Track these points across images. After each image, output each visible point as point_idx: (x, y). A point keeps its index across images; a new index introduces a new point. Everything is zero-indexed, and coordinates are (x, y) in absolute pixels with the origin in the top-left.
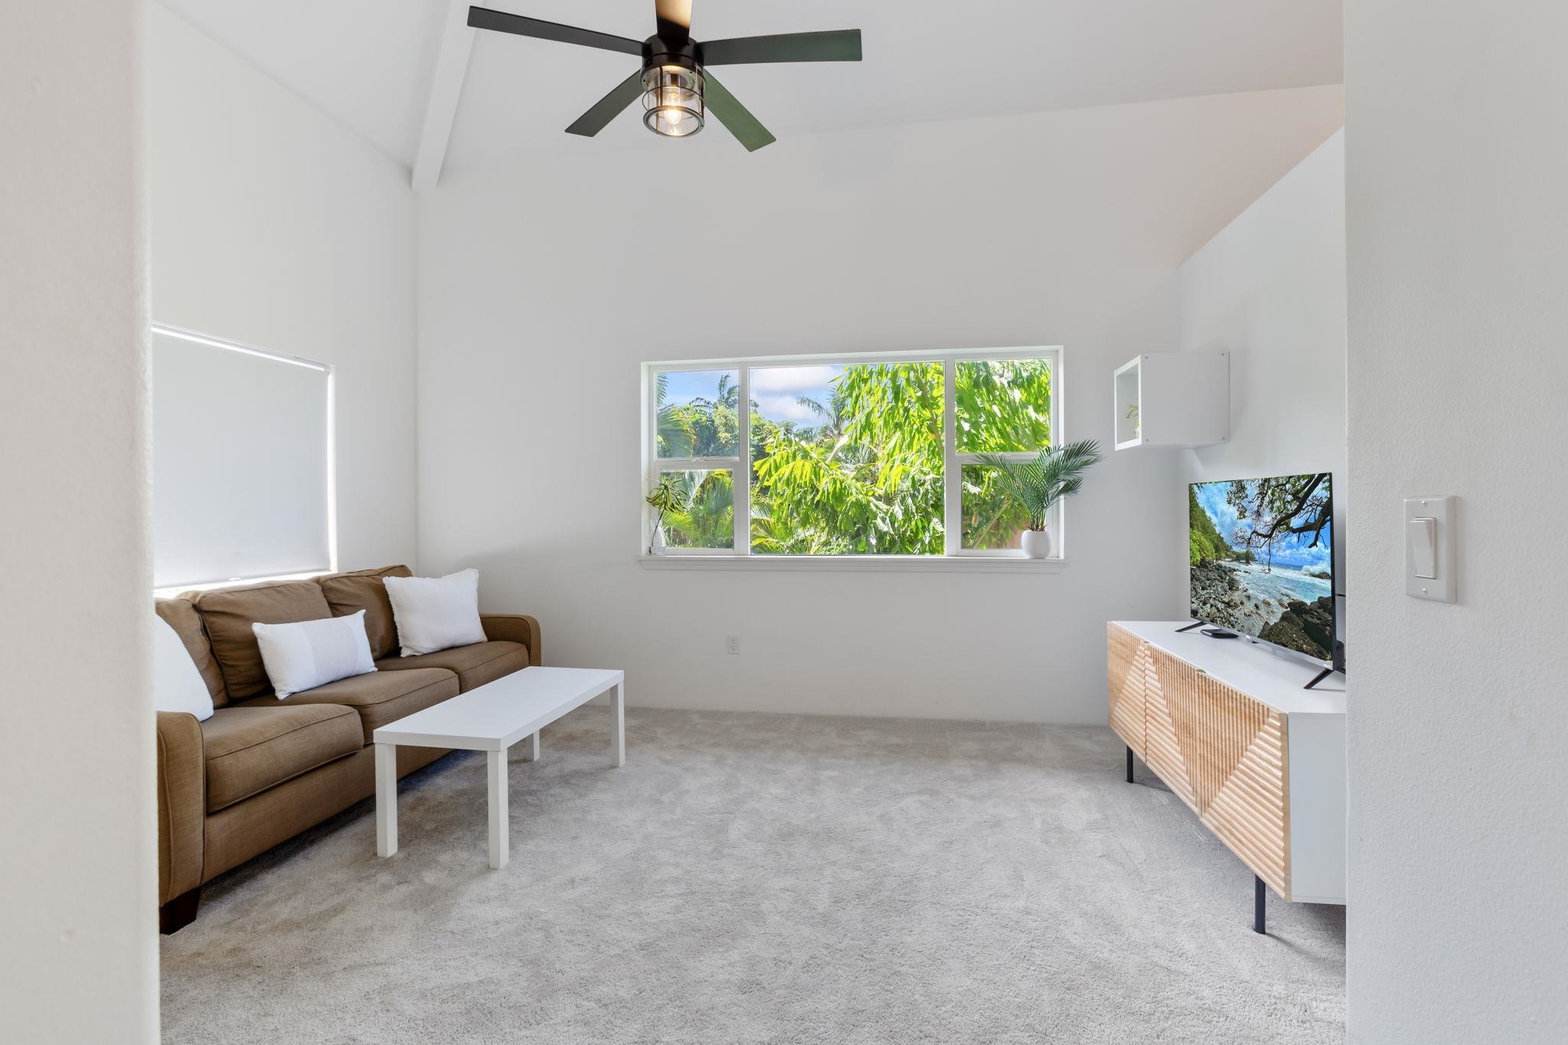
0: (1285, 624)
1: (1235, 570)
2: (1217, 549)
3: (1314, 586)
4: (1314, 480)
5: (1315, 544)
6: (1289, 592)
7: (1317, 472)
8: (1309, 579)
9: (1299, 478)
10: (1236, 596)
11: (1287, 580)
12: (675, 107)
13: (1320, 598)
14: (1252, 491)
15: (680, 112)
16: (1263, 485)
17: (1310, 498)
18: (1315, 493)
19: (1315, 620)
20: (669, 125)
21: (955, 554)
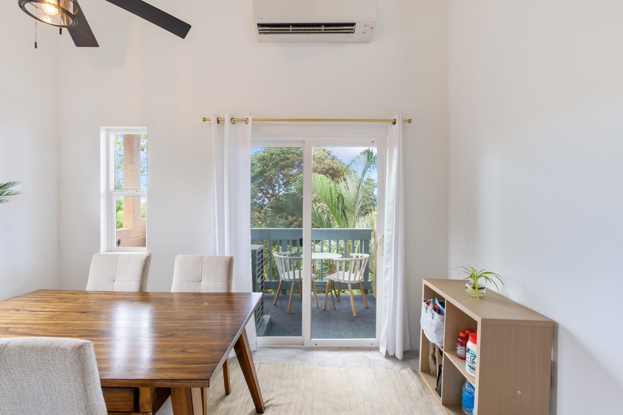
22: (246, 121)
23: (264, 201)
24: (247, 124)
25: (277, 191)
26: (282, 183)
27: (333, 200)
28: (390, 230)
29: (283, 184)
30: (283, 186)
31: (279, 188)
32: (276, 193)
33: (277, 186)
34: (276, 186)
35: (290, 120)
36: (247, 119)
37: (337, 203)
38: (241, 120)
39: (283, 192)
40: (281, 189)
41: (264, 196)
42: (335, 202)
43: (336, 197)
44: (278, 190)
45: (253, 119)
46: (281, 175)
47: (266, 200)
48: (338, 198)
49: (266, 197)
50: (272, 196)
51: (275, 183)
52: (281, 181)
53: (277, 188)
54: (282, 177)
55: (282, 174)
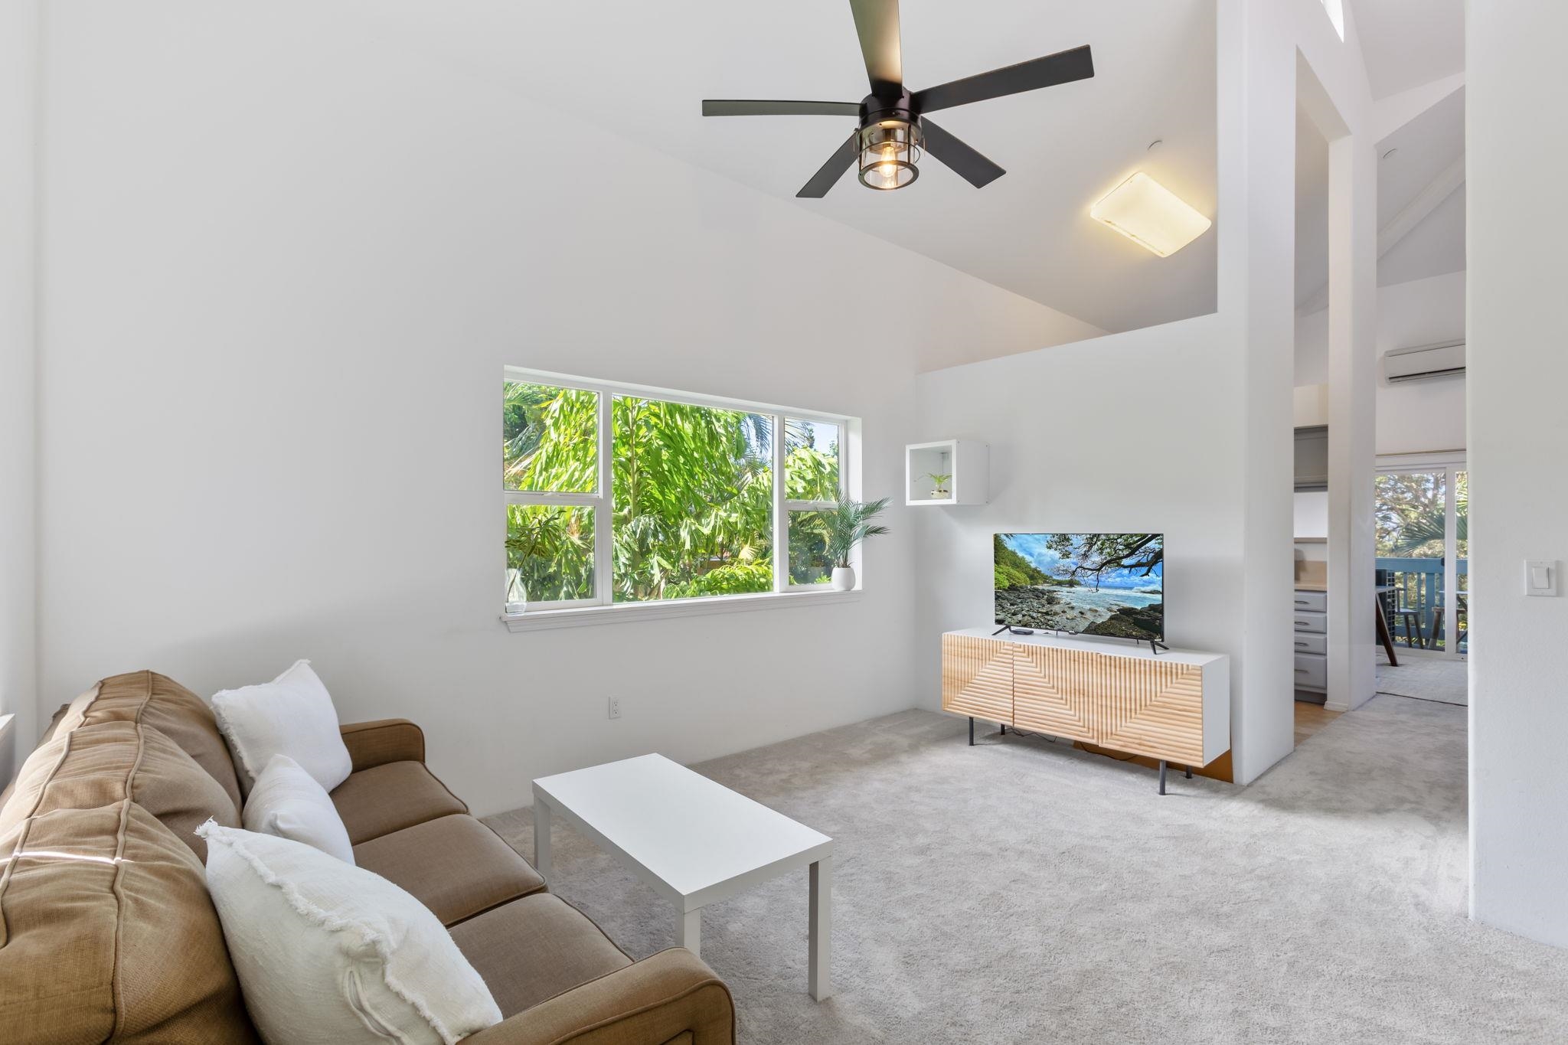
0: (1113, 621)
1: (1055, 591)
2: (1032, 578)
3: (1145, 598)
4: (1146, 538)
5: (1147, 574)
6: (1118, 603)
7: (1151, 531)
8: (1139, 595)
9: (1132, 536)
10: (1056, 608)
11: (1117, 596)
12: (887, 162)
13: (1150, 605)
14: (1078, 542)
15: (895, 166)
16: (1092, 539)
17: (1142, 548)
18: (1147, 545)
19: (1146, 617)
20: (885, 179)
21: (785, 590)
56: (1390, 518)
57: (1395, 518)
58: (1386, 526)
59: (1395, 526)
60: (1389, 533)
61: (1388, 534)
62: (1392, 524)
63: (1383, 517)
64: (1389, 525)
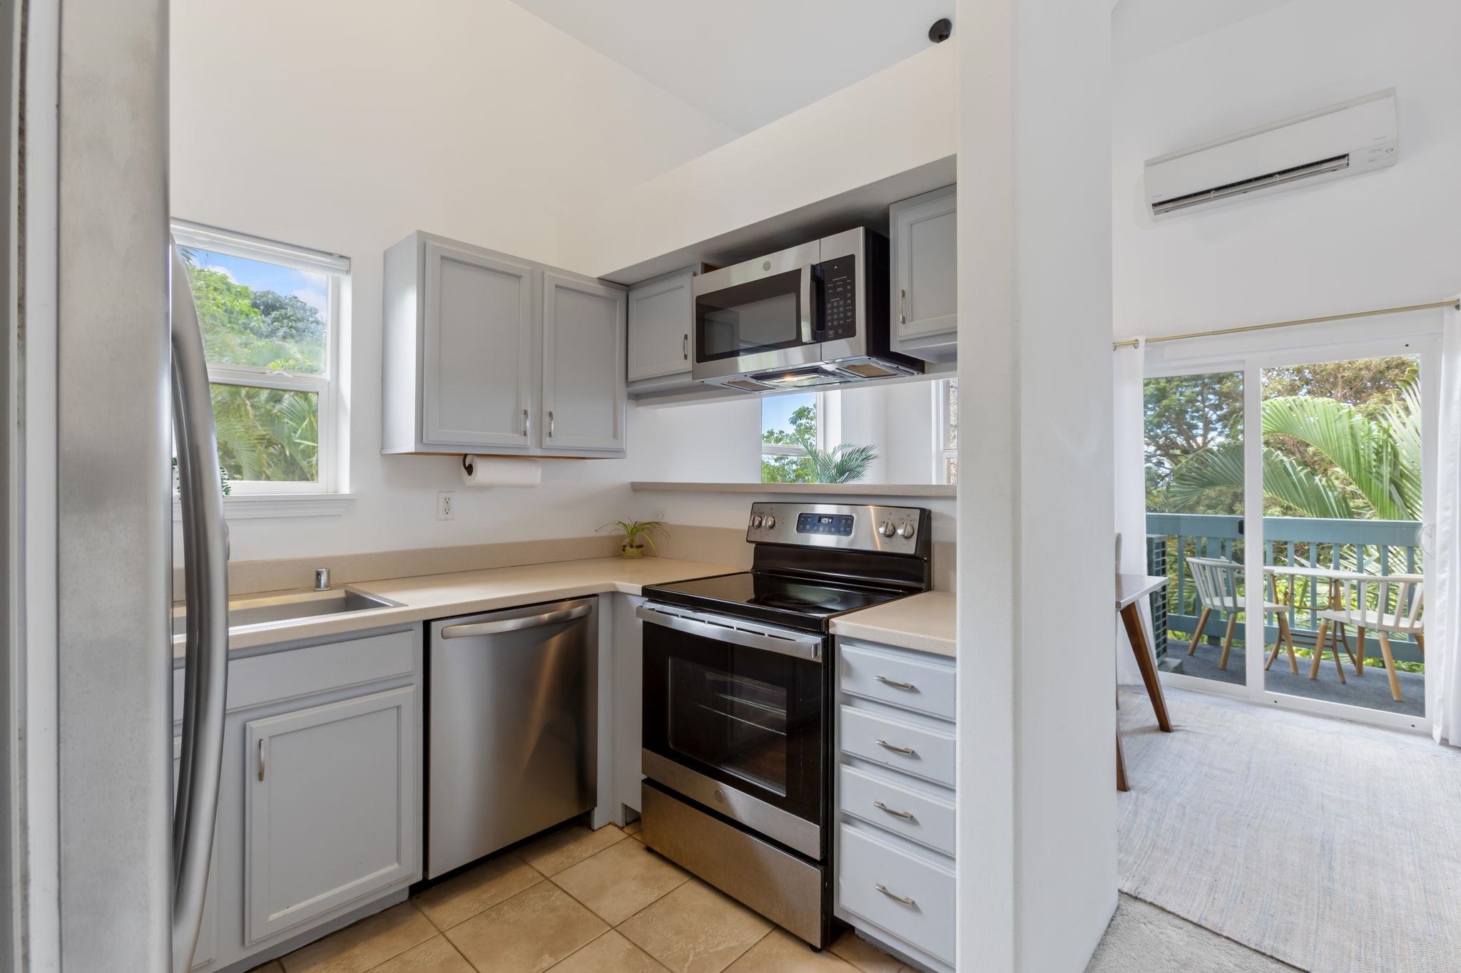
22: (1135, 344)
23: (1160, 464)
24: (1136, 348)
25: (1200, 440)
26: (1214, 417)
27: (1362, 459)
28: (1447, 509)
29: (1220, 419)
30: (1219, 426)
31: (1207, 429)
32: (1196, 443)
33: (1201, 425)
34: (1196, 427)
35: (1213, 333)
36: (1137, 340)
37: (1374, 463)
38: (1126, 344)
39: (1221, 439)
40: (1212, 434)
41: (1159, 452)
42: (1369, 462)
43: (1372, 450)
44: (1205, 436)
45: (1146, 341)
46: (1211, 396)
47: (1165, 462)
48: (1378, 453)
49: (1166, 455)
50: (1185, 452)
51: (1193, 418)
52: (1211, 412)
53: (1200, 432)
54: (1217, 402)
55: (1215, 393)
56: (1163, 463)
57: (1167, 464)
58: (1160, 472)
59: (1168, 471)
60: (1163, 478)
61: (1162, 480)
62: (1164, 470)
63: (1157, 462)
64: (1162, 471)
